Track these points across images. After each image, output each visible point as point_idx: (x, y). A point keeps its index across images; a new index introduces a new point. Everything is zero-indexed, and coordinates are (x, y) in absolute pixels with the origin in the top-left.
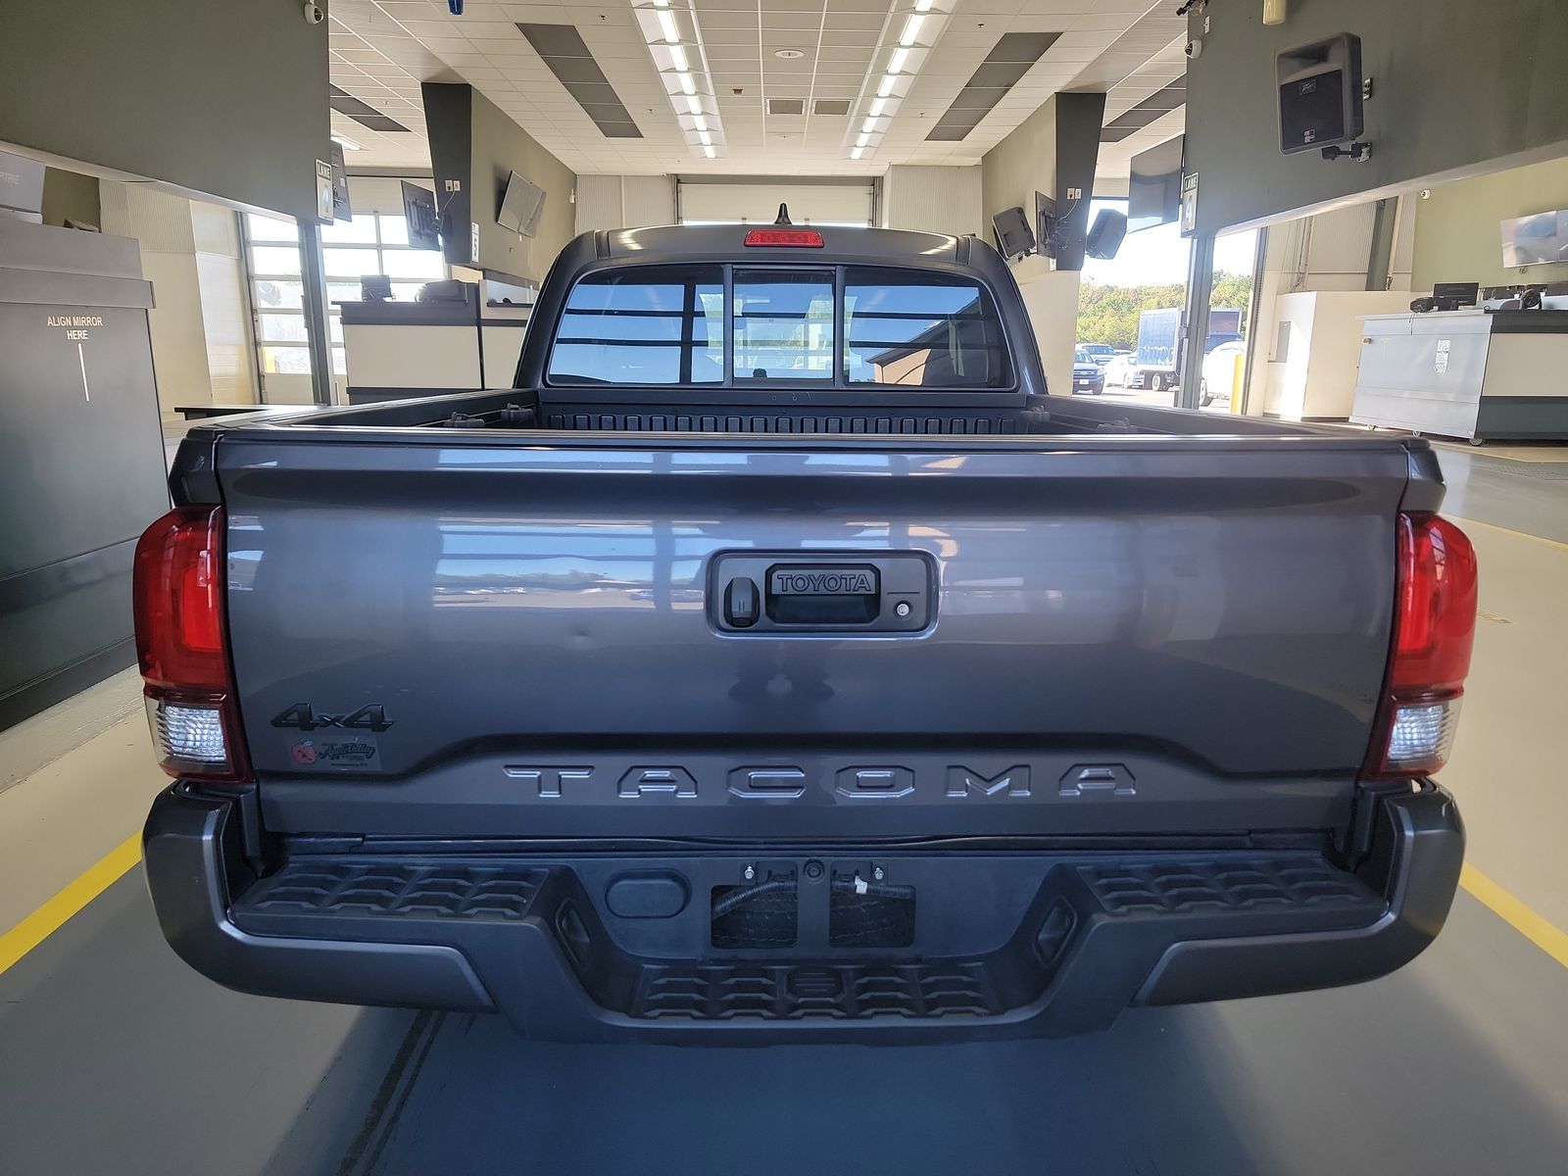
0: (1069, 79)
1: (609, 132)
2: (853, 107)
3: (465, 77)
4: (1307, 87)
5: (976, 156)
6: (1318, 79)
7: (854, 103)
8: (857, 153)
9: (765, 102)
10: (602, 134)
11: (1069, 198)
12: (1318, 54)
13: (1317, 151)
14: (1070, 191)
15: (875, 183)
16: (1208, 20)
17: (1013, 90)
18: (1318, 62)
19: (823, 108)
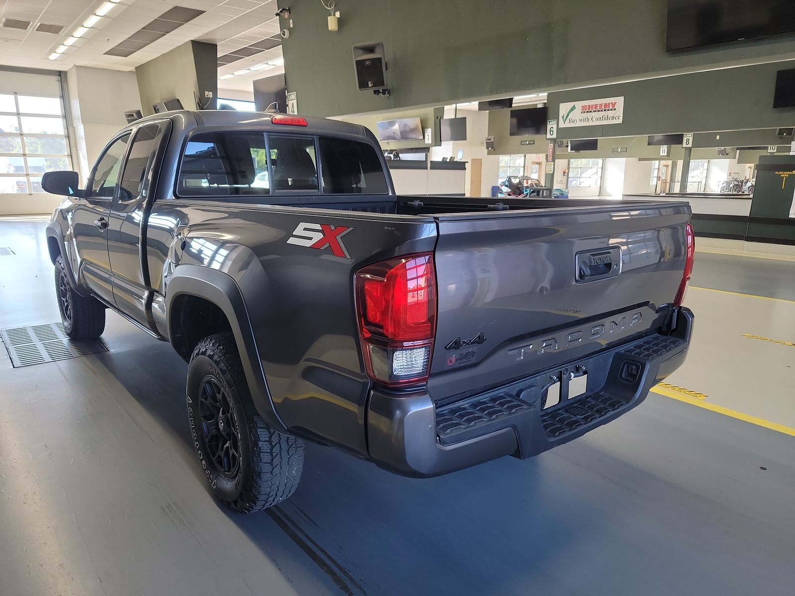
0: (201, 34)
2: (64, 30)
4: (367, 63)
5: (132, 67)
6: (372, 60)
7: (66, 29)
8: (53, 56)
11: (206, 96)
12: (370, 49)
13: (372, 91)
14: (206, 93)
15: (61, 75)
16: (291, 21)
17: (168, 35)
18: (369, 53)
19: (42, 28)
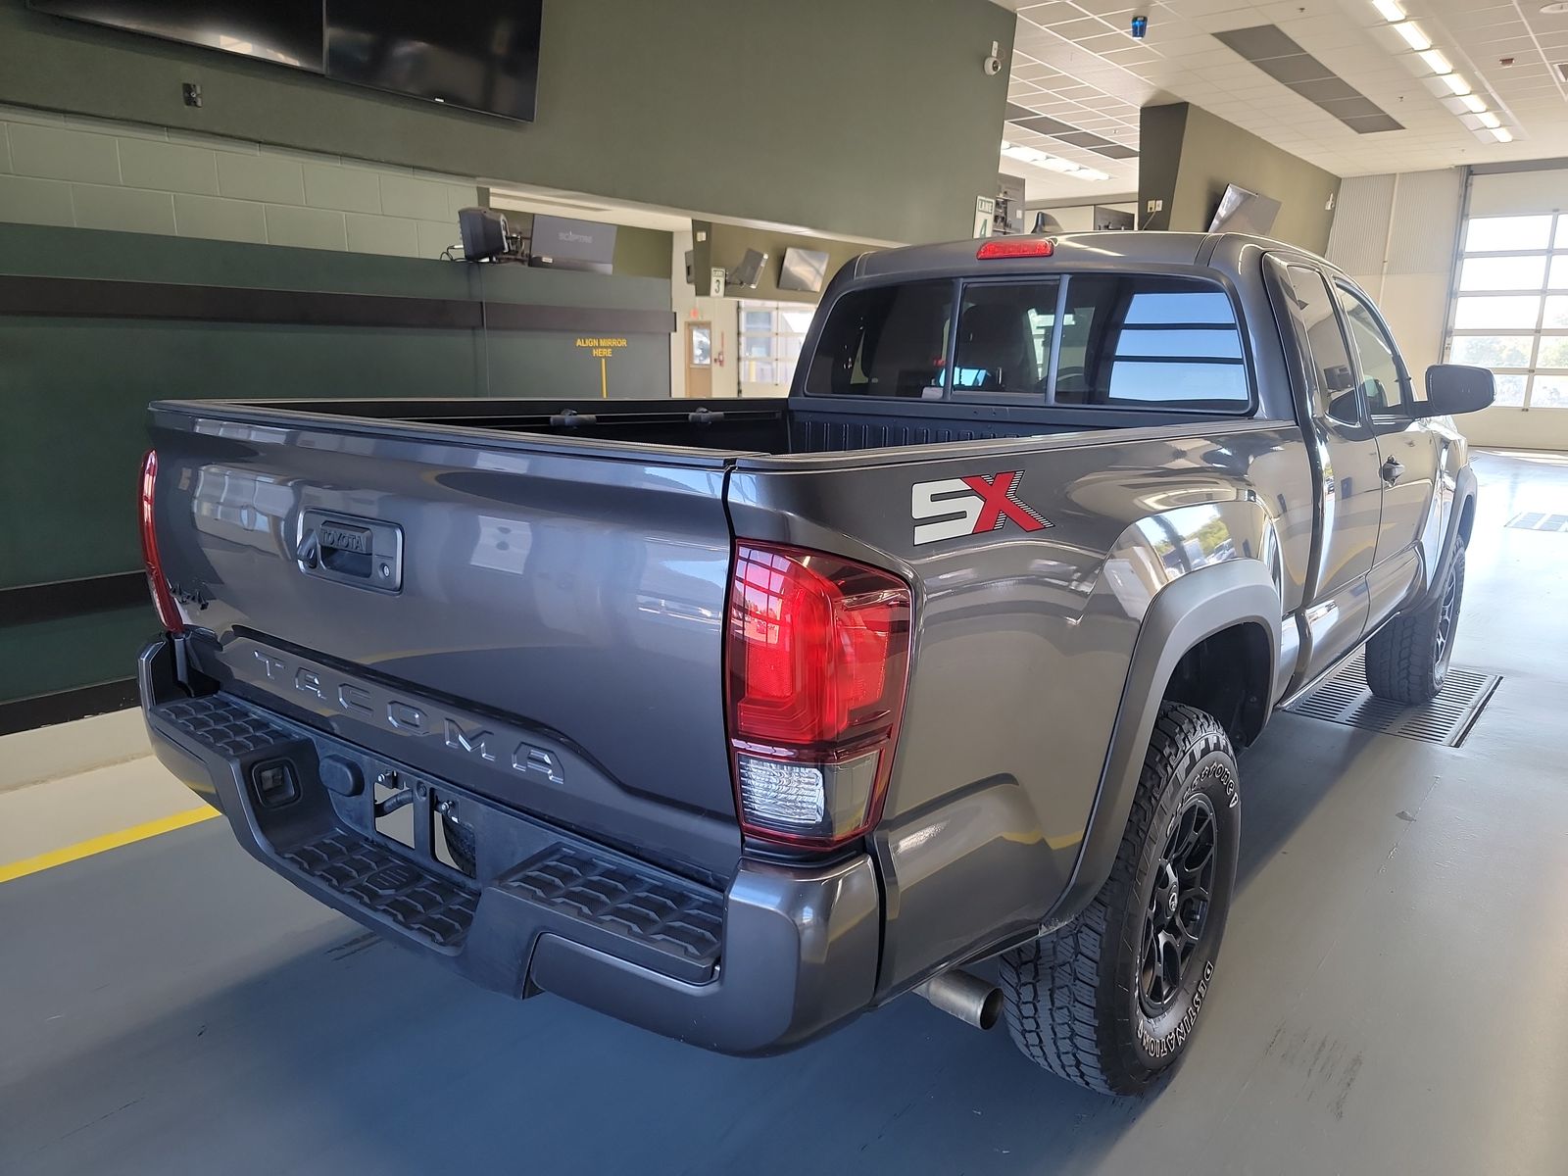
1: (1361, 128)
3: (1179, 95)
9: (1553, 69)
10: (1353, 132)
